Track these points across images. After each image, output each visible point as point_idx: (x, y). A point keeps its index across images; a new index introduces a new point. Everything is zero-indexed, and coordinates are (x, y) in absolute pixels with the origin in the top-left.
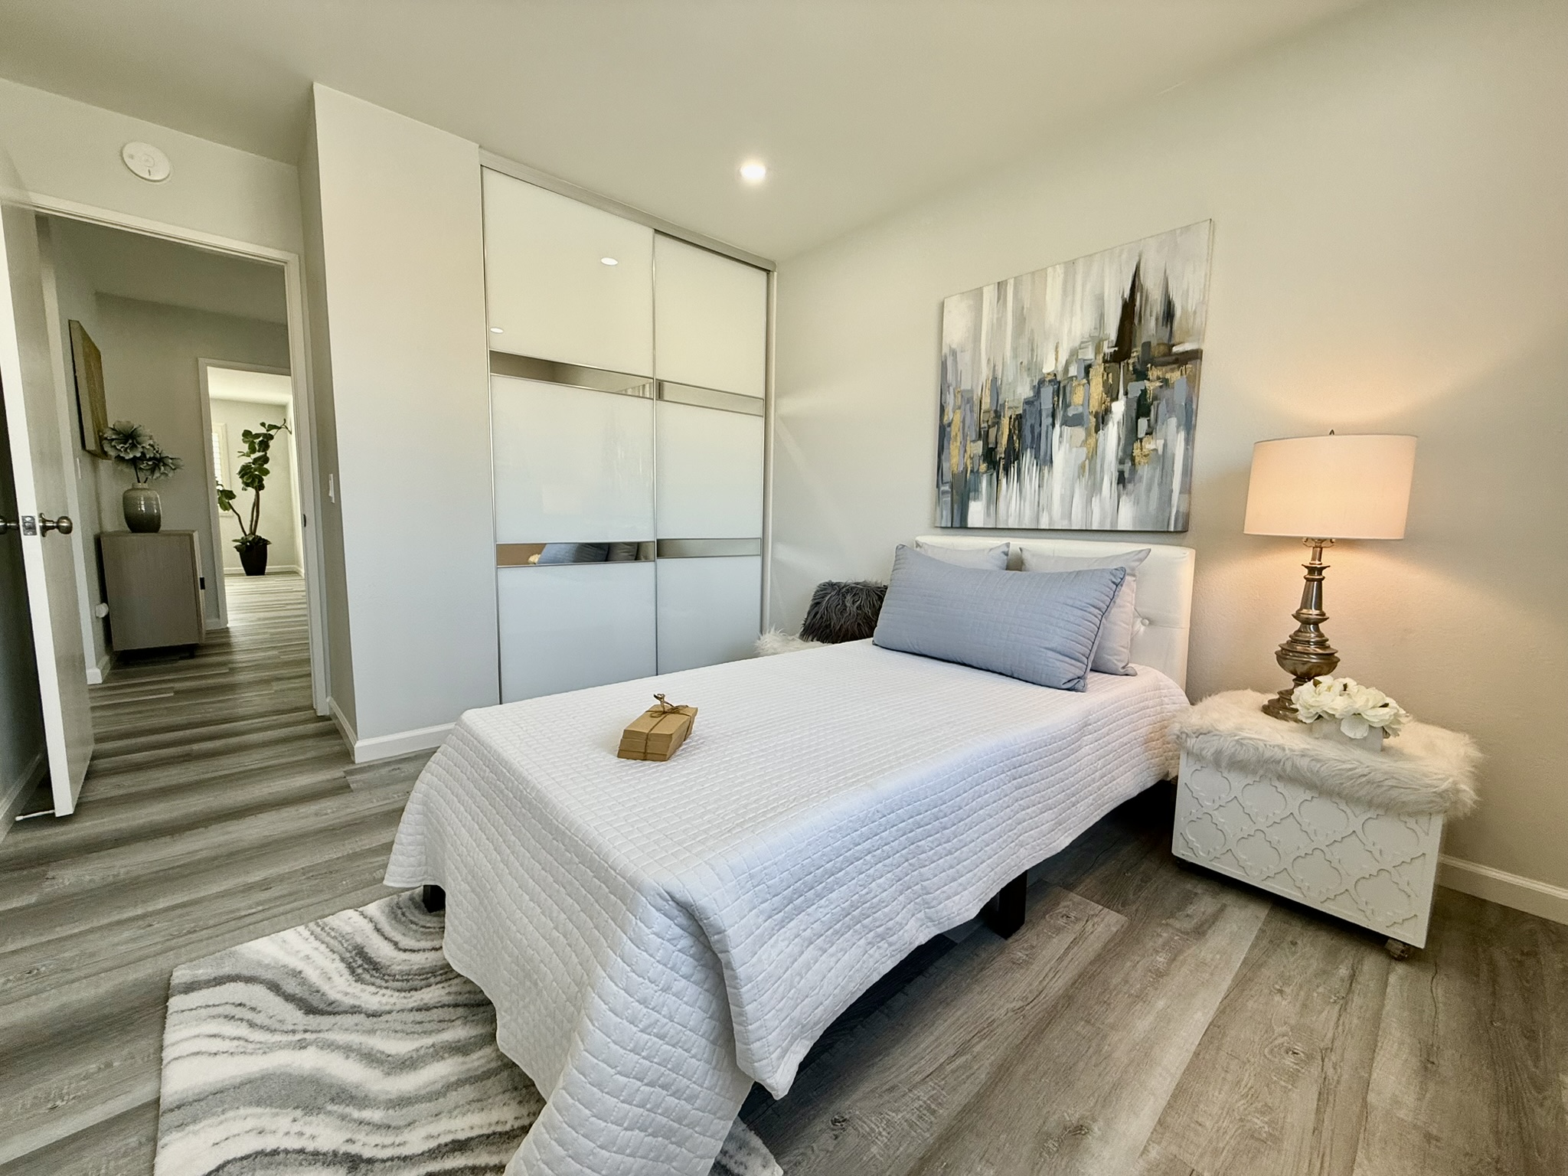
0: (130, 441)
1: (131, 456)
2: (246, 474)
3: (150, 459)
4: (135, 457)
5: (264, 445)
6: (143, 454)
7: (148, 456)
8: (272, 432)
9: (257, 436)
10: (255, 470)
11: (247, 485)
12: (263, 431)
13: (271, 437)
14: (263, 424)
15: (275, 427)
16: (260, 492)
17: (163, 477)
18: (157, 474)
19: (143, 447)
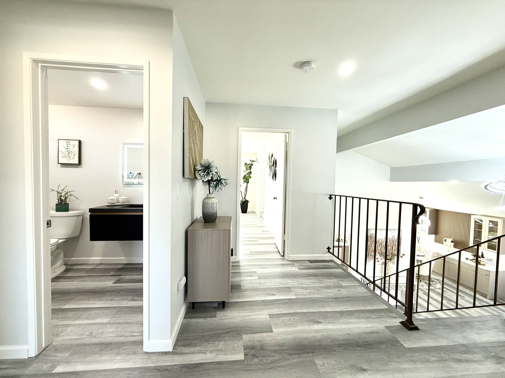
0: (207, 171)
1: (207, 180)
2: (245, 178)
3: (216, 180)
4: (208, 180)
5: (250, 168)
6: (212, 178)
7: (214, 180)
8: (253, 163)
9: (248, 165)
10: (247, 177)
11: (245, 182)
12: (250, 163)
13: (252, 165)
14: (250, 160)
15: (254, 161)
16: (248, 184)
17: (220, 190)
18: (217, 189)
19: (212, 174)
